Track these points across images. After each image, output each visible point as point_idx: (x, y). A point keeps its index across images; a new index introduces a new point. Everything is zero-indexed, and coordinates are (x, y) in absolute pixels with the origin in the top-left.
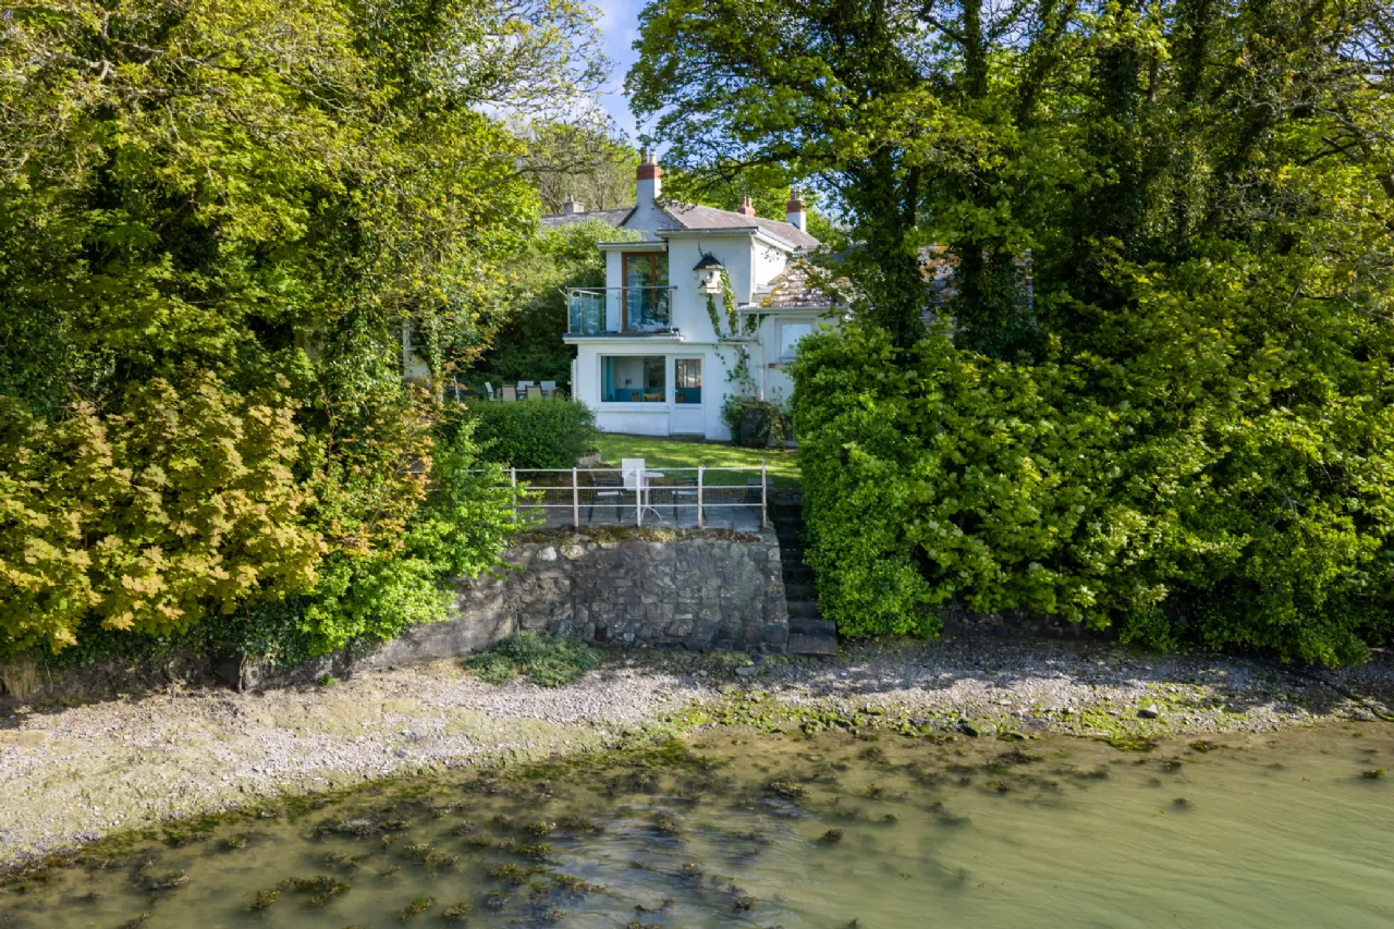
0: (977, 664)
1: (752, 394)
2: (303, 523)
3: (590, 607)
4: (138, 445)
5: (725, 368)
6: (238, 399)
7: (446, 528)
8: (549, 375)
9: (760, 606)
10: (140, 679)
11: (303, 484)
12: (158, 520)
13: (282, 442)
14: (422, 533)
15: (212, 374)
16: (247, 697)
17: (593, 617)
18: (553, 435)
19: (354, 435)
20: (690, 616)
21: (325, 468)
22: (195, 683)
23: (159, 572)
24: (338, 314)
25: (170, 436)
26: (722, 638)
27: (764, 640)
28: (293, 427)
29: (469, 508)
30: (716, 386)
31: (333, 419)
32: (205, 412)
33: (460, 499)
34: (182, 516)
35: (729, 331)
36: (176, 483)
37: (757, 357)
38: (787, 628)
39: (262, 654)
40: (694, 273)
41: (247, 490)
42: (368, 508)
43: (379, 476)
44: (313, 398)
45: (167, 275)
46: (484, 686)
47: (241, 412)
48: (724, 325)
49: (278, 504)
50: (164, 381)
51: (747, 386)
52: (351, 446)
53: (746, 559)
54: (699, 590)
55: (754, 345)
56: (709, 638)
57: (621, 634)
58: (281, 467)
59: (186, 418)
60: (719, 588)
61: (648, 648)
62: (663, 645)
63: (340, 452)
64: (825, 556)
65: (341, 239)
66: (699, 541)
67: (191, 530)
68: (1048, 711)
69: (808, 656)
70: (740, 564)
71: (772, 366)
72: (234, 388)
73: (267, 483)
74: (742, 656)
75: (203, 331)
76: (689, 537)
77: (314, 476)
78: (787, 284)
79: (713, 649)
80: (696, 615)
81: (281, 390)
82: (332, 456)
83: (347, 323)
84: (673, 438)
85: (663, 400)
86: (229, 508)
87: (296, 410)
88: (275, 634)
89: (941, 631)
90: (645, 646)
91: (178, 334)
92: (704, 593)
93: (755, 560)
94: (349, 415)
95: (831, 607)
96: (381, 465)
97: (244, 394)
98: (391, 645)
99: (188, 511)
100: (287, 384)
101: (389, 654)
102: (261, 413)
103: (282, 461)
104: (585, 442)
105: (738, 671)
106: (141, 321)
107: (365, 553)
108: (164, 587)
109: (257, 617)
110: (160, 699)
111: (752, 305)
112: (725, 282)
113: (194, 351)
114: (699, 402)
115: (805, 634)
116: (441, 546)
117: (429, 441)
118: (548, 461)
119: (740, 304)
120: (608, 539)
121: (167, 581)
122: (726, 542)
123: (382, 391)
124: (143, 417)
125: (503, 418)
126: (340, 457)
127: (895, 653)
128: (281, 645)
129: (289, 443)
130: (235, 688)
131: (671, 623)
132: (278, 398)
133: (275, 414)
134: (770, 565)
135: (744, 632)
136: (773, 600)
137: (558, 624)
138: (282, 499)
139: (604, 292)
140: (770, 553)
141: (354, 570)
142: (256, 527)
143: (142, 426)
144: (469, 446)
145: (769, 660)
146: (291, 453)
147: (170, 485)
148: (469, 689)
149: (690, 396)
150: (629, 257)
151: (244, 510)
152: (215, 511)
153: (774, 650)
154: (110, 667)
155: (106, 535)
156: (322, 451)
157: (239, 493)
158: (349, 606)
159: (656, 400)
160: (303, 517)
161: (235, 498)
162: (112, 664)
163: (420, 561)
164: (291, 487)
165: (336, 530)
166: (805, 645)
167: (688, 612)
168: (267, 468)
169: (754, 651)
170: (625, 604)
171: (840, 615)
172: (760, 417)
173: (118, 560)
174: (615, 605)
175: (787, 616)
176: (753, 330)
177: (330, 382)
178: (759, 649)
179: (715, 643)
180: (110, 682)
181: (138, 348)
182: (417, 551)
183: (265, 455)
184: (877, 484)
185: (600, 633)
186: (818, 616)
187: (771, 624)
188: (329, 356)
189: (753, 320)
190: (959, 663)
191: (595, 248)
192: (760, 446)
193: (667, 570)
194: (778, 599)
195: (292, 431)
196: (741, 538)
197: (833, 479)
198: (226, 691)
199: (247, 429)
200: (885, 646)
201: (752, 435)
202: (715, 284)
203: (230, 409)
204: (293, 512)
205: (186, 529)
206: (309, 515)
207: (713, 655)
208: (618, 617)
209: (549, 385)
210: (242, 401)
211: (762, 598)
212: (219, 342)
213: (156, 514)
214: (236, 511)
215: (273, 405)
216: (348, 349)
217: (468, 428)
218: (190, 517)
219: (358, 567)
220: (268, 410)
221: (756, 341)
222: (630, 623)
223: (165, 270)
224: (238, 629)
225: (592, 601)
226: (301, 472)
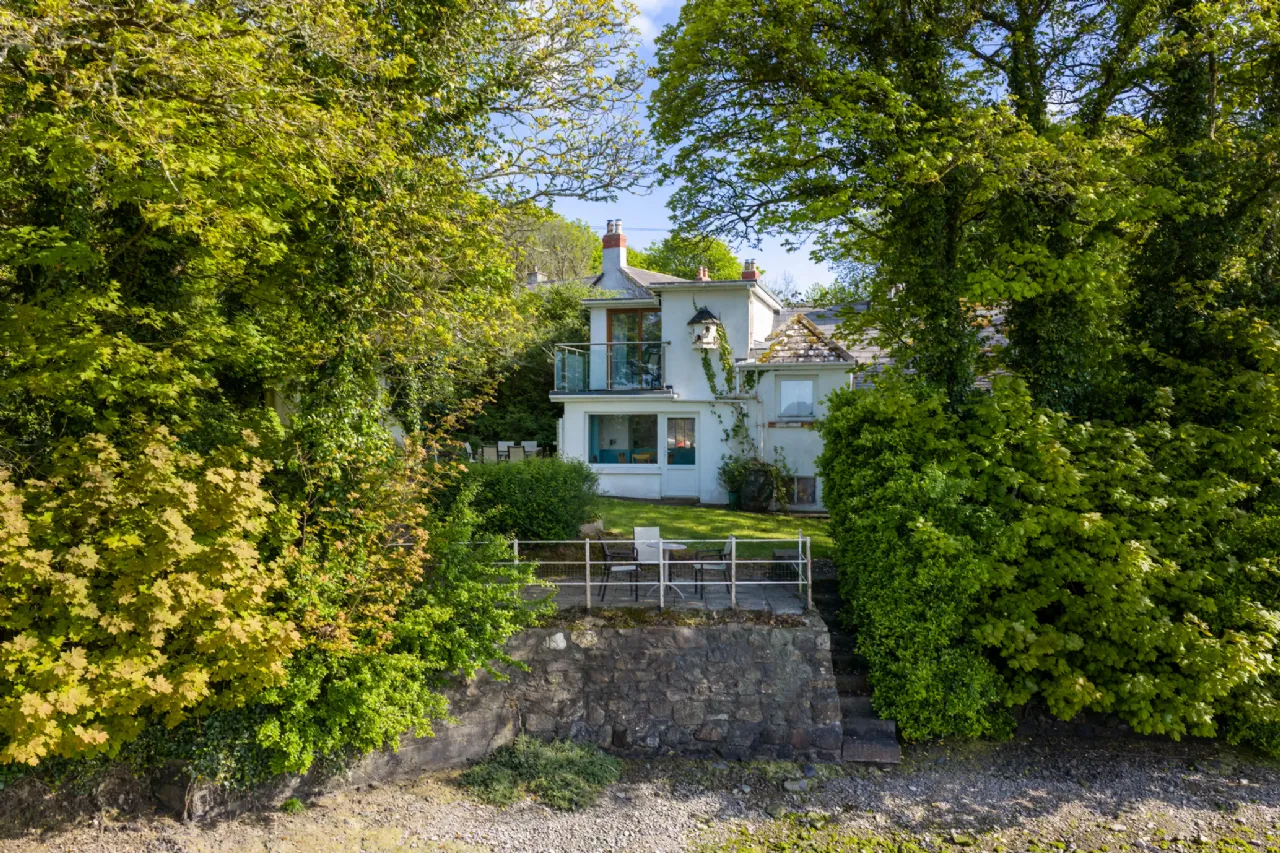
0: (1068, 773)
1: (752, 454)
2: (271, 612)
3: (607, 705)
4: (68, 517)
5: (721, 427)
6: (195, 459)
7: (443, 614)
8: (530, 436)
9: (807, 705)
10: (61, 807)
11: (272, 565)
12: (83, 613)
13: (247, 513)
14: (416, 623)
15: (164, 430)
16: (193, 828)
17: (610, 717)
18: (554, 500)
19: (333, 503)
20: (724, 717)
21: (298, 543)
22: (130, 813)
23: (83, 680)
24: (320, 358)
25: (104, 505)
26: (763, 742)
27: (814, 745)
28: (260, 494)
29: (469, 591)
30: (712, 447)
31: (310, 485)
32: (150, 476)
33: (457, 579)
34: (117, 608)
35: (726, 388)
36: (111, 565)
37: (756, 415)
38: (840, 730)
39: (213, 774)
40: (689, 329)
41: (201, 573)
42: (349, 591)
43: (363, 552)
44: (286, 459)
45: (112, 308)
46: (486, 810)
47: (197, 475)
48: (720, 382)
49: (239, 589)
50: (102, 437)
51: (746, 447)
52: (330, 517)
53: (790, 647)
54: (736, 685)
55: (753, 402)
56: (748, 743)
57: (643, 739)
58: (244, 543)
59: (130, 482)
60: (759, 682)
61: (675, 756)
62: (692, 753)
63: (316, 523)
64: (882, 644)
65: (326, 270)
66: (733, 627)
67: (126, 626)
68: (1175, 840)
69: (867, 764)
70: (783, 653)
71: (772, 425)
72: (193, 447)
73: (226, 564)
74: (789, 765)
75: (155, 377)
76: (722, 620)
77: (285, 552)
78: (786, 339)
79: (753, 756)
80: (733, 715)
81: (250, 450)
82: (308, 529)
83: (328, 369)
84: (665, 501)
85: (654, 460)
86: (177, 597)
87: (265, 473)
88: (231, 748)
89: (1014, 731)
90: (671, 752)
91: (124, 380)
92: (740, 689)
93: (800, 649)
94: (329, 479)
95: (890, 704)
96: (366, 540)
97: (204, 453)
98: (370, 759)
99: (124, 600)
100: (255, 443)
101: (369, 769)
102: (221, 477)
103: (246, 535)
104: (587, 508)
105: (788, 785)
106: (77, 363)
107: (345, 645)
108: (89, 702)
109: (210, 727)
110: (85, 835)
111: (751, 361)
112: (722, 337)
113: (144, 401)
114: (692, 462)
115: (860, 737)
116: (435, 638)
117: (422, 510)
118: (549, 529)
119: (738, 360)
120: (626, 625)
121: (93, 691)
122: (767, 628)
123: (368, 450)
124: (75, 483)
125: (499, 481)
126: (316, 528)
127: (967, 759)
128: (237, 761)
129: (257, 512)
130: (178, 818)
131: (703, 725)
132: (244, 458)
133: (238, 478)
134: (819, 656)
135: (790, 736)
136: (825, 697)
137: (568, 726)
138: (245, 584)
139: (587, 348)
140: (819, 641)
141: (329, 668)
142: (211, 619)
143: (72, 494)
144: (470, 516)
145: (822, 770)
146: (258, 526)
147: (102, 568)
148: (468, 815)
149: (683, 456)
150: (613, 313)
151: (195, 597)
152: (158, 602)
153: (826, 758)
154: (24, 793)
155: (17, 633)
156: (295, 522)
157: (190, 578)
158: (322, 713)
159: (646, 462)
160: (270, 604)
161: (183, 584)
162: (27, 788)
163: (410, 657)
164: (255, 567)
165: (310, 620)
166: (863, 751)
167: (722, 712)
168: (226, 545)
169: (802, 759)
170: (648, 702)
171: (903, 716)
172: (762, 480)
173: (32, 666)
174: (636, 703)
175: (840, 717)
176: (752, 387)
177: (308, 440)
178: (808, 757)
179: (755, 749)
180: (23, 811)
181: (76, 399)
182: (405, 644)
183: (223, 528)
184: (949, 563)
185: (619, 738)
186: (875, 714)
187: (821, 726)
188: (308, 408)
189: (751, 376)
190: (1046, 773)
191: (573, 308)
192: (763, 510)
193: (696, 660)
194: (829, 695)
195: (258, 498)
196: (783, 622)
197: (886, 553)
198: (168, 821)
199: (203, 496)
200: (953, 750)
201: (754, 499)
202: (711, 338)
203: (182, 472)
204: (258, 600)
205: (119, 625)
206: (277, 601)
207: (754, 764)
208: (639, 717)
209: (531, 446)
210: (200, 462)
211: (810, 695)
212: (173, 390)
213: (82, 606)
214: (186, 601)
215: (237, 467)
216: (329, 399)
217: (468, 495)
218: (127, 609)
219: (335, 665)
220: (230, 474)
221: (755, 398)
222: (654, 725)
223: (110, 302)
224: (186, 743)
225: (609, 699)
226: (268, 548)
